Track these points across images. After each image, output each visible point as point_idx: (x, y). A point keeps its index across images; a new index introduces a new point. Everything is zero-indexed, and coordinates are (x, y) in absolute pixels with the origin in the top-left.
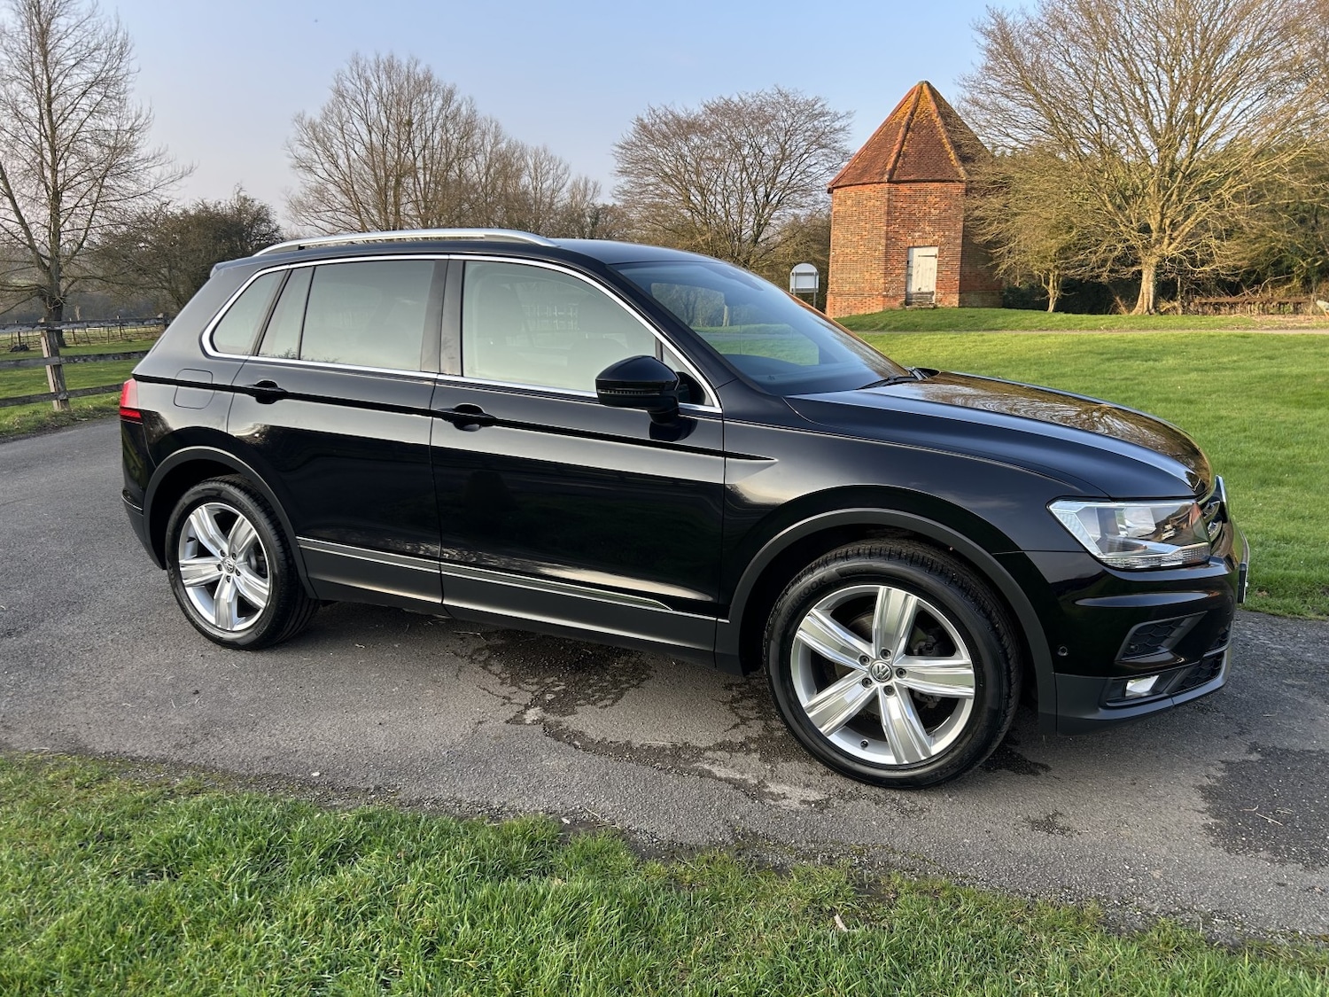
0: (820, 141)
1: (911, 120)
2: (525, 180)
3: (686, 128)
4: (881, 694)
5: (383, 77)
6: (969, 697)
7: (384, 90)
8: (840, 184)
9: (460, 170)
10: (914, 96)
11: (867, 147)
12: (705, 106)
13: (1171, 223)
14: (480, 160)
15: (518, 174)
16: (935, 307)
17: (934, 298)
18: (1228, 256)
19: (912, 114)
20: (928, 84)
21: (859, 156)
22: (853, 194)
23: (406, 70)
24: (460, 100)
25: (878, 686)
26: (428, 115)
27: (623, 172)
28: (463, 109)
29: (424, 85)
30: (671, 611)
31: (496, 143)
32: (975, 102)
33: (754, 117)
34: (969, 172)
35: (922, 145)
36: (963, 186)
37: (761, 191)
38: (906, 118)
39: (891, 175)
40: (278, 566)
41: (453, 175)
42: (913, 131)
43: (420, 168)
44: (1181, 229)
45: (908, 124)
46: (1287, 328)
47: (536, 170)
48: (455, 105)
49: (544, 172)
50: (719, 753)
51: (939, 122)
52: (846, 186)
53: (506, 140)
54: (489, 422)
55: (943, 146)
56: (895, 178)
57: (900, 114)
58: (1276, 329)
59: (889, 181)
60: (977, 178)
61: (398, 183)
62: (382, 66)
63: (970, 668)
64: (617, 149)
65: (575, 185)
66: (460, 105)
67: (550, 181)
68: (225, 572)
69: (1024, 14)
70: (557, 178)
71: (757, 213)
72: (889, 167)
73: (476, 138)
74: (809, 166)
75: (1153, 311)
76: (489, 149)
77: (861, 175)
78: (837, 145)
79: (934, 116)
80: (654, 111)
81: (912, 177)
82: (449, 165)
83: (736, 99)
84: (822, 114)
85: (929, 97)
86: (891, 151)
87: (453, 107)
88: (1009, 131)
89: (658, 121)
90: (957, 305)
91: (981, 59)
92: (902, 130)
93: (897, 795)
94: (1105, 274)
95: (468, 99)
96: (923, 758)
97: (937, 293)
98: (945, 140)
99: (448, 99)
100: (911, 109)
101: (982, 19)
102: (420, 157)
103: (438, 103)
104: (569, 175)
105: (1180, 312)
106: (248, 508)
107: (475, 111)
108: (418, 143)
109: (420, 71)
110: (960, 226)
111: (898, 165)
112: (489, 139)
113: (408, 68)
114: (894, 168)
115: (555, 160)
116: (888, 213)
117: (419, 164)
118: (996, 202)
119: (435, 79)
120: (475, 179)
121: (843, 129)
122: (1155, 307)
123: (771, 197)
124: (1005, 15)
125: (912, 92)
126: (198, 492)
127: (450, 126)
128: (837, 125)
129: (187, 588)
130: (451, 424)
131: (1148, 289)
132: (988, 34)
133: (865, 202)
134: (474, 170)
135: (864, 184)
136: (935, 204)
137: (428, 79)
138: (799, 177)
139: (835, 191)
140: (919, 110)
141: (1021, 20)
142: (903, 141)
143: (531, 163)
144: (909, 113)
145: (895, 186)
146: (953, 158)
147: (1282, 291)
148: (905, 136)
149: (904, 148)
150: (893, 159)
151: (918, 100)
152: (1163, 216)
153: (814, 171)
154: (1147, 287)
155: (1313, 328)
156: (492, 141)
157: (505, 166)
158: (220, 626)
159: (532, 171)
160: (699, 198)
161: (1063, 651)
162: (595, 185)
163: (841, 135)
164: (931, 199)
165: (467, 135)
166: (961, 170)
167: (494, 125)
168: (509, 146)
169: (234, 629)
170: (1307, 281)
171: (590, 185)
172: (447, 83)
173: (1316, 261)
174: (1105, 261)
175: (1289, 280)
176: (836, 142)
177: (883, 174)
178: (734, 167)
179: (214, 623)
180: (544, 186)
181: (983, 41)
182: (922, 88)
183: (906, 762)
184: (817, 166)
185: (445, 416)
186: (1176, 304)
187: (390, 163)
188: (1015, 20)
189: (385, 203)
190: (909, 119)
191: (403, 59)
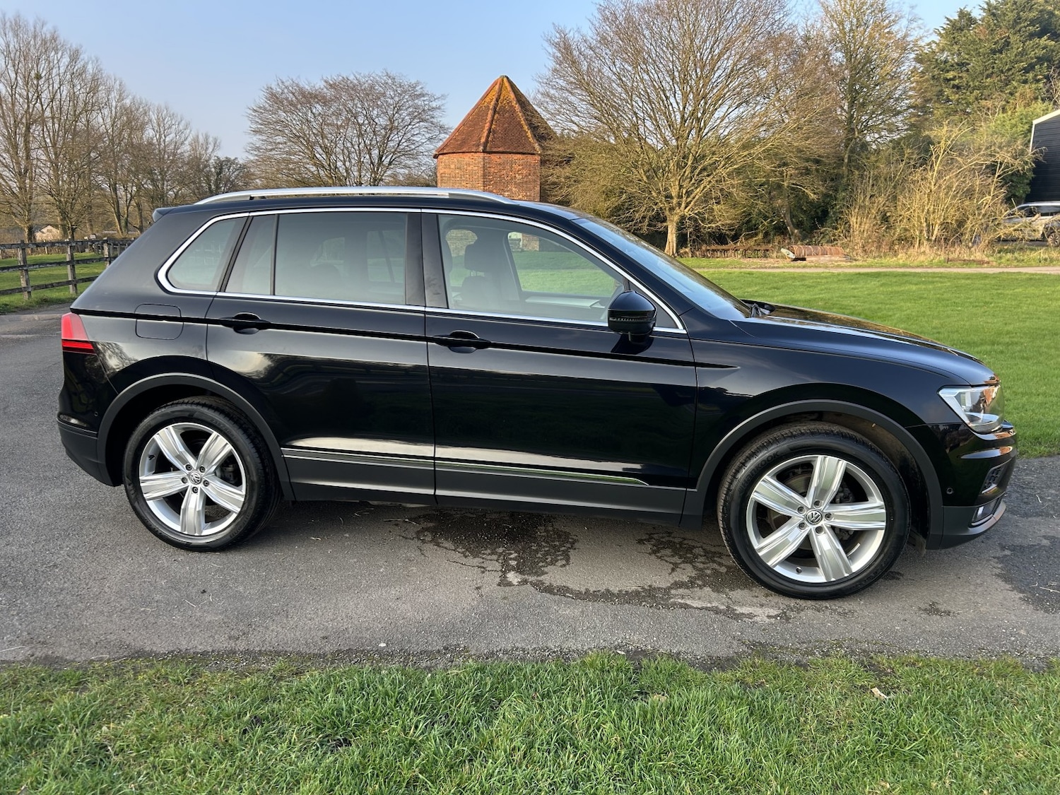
0: (421, 115)
1: (496, 105)
2: (149, 133)
3: (309, 98)
4: (814, 532)
5: (10, 34)
6: (881, 529)
7: (11, 46)
8: (445, 151)
9: (88, 121)
10: (497, 87)
11: (464, 124)
12: (326, 82)
13: (687, 192)
14: (106, 113)
15: (142, 128)
16: (523, 251)
17: (521, 243)
18: (723, 217)
19: (497, 101)
20: (507, 78)
21: (458, 130)
22: (455, 160)
23: (32, 29)
24: (86, 58)
25: (810, 528)
26: (54, 71)
27: (256, 132)
28: (90, 67)
29: (50, 44)
30: (647, 485)
31: (121, 99)
32: (548, 95)
33: (369, 94)
34: (543, 148)
35: (506, 125)
36: (538, 158)
37: (375, 152)
38: (493, 103)
39: (485, 146)
40: (257, 475)
41: (81, 125)
42: (499, 113)
43: (48, 118)
44: (693, 195)
45: (495, 108)
46: (766, 268)
47: (159, 125)
48: (82, 63)
49: (167, 126)
50: (681, 590)
51: (517, 107)
52: (450, 153)
53: (130, 97)
54: (483, 345)
55: (522, 127)
56: (488, 149)
57: (487, 99)
58: (759, 268)
59: (483, 152)
60: (549, 152)
61: (28, 128)
62: (8, 24)
63: (883, 508)
64: (251, 112)
65: (196, 140)
66: (87, 63)
67: (173, 135)
68: (190, 484)
69: (579, 32)
70: (178, 133)
71: (373, 171)
72: (483, 140)
73: (102, 94)
74: (413, 135)
75: (676, 255)
76: (114, 104)
77: (461, 145)
78: (435, 120)
79: (514, 103)
80: (283, 82)
81: (501, 149)
82: (77, 118)
83: (351, 78)
84: (422, 95)
85: (509, 88)
86: (483, 128)
87: (79, 65)
88: (573, 119)
89: (286, 91)
90: (538, 249)
91: (552, 64)
92: (490, 112)
93: (827, 604)
94: (645, 228)
95: (94, 58)
96: (846, 575)
97: (523, 240)
98: (523, 122)
99: (74, 57)
100: (496, 96)
101: (550, 33)
102: (48, 109)
103: (66, 60)
104: (191, 131)
105: (690, 255)
106: (224, 426)
107: (101, 70)
108: (45, 96)
109: (47, 32)
110: (538, 188)
111: (490, 139)
112: (114, 95)
113: (35, 28)
114: (487, 141)
115: (177, 116)
116: (484, 176)
117: (48, 113)
118: (567, 171)
119: (61, 39)
120: (102, 129)
121: (439, 108)
122: (677, 252)
123: (383, 158)
124: (567, 31)
125: (495, 84)
126: (167, 414)
127: (76, 81)
128: (434, 104)
129: (147, 502)
130: (446, 348)
131: (672, 239)
132: (556, 45)
133: (465, 167)
134: (101, 121)
135: (463, 152)
136: (519, 171)
137: (54, 39)
138: (405, 144)
139: (441, 156)
140: (502, 97)
141: (577, 37)
142: (492, 121)
143: (154, 118)
144: (494, 100)
145: (488, 155)
146: (530, 136)
147: (752, 242)
148: (493, 117)
149: (493, 126)
150: (485, 134)
151: (500, 90)
152: (681, 187)
153: (418, 139)
154: (672, 237)
155: (782, 268)
156: (117, 97)
157: (131, 119)
158: (186, 533)
159: (155, 125)
160: (324, 156)
161: (950, 491)
162: (215, 140)
163: (436, 113)
164: (516, 167)
165: (94, 90)
166: (536, 146)
167: (118, 82)
168: (133, 102)
169: (202, 534)
170: (766, 234)
171: (211, 140)
172: (74, 43)
173: (772, 221)
174: (644, 217)
175: (756, 234)
176: (433, 117)
177: (478, 146)
178: (351, 132)
179: (180, 531)
180: (167, 139)
181: (552, 50)
182: (503, 80)
183: (833, 579)
184: (419, 135)
185: (440, 342)
186: (687, 250)
187: (20, 110)
188: (574, 37)
189: (16, 147)
190: (496, 104)
191: (30, 20)
